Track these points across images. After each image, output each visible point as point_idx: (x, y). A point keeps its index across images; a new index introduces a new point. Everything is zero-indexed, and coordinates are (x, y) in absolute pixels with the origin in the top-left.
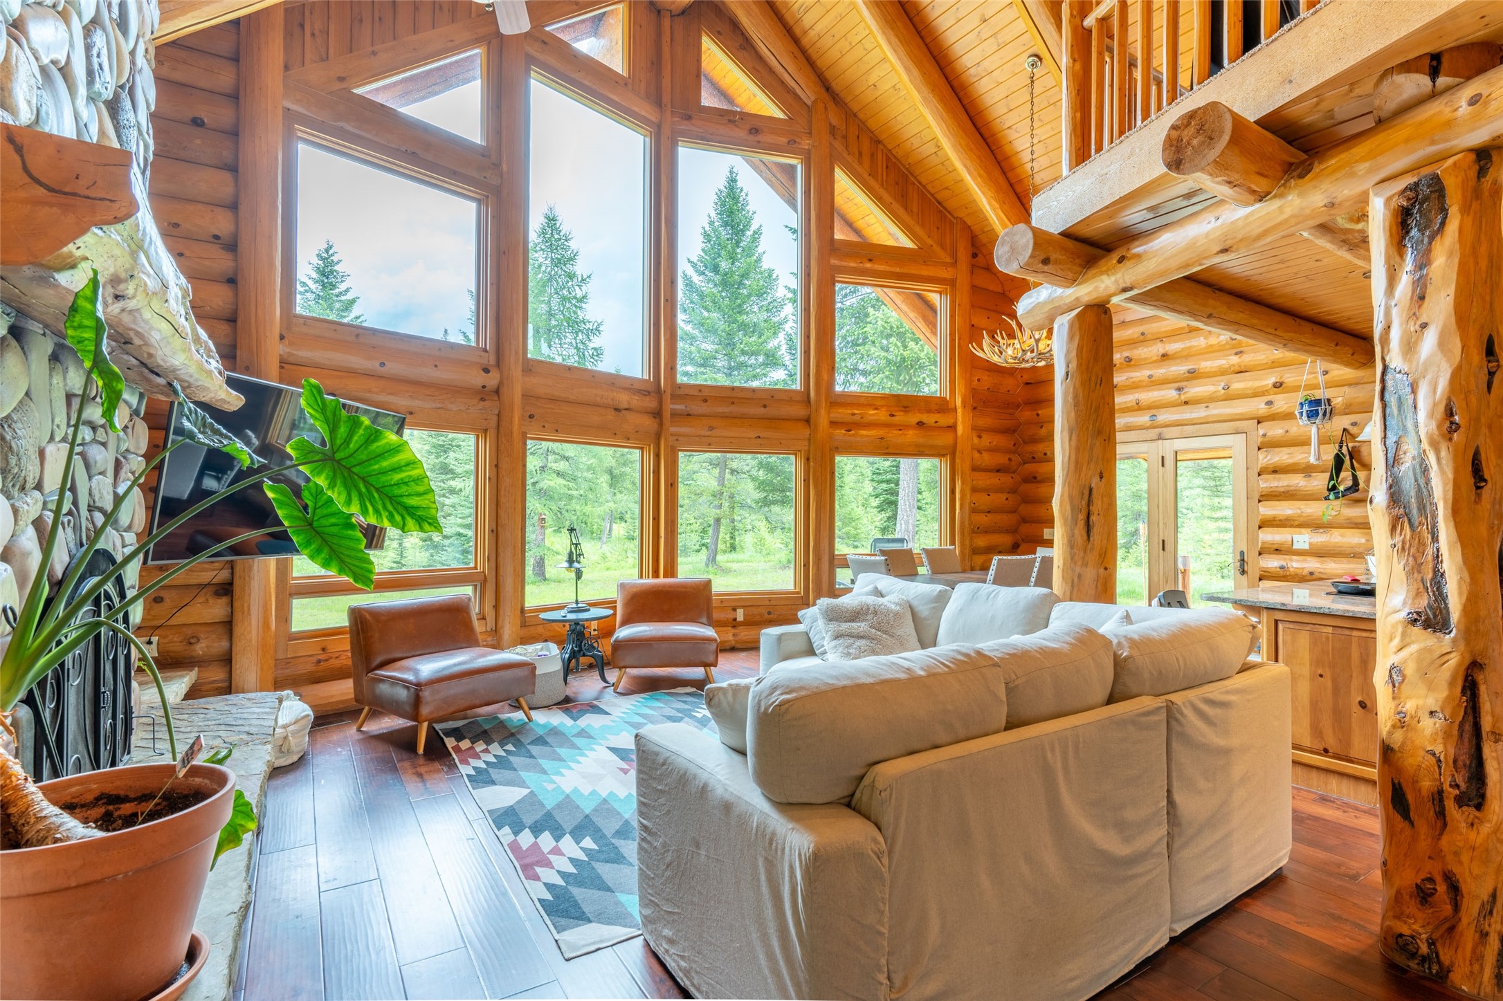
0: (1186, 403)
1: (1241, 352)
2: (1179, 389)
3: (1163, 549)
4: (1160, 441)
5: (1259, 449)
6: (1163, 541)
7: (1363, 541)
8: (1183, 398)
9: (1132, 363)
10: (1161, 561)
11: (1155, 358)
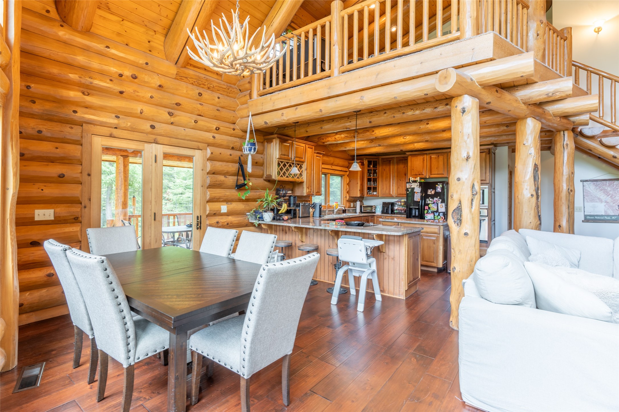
0: (172, 123)
1: (202, 105)
2: (170, 114)
3: (155, 220)
4: (154, 144)
5: (208, 160)
6: (155, 214)
7: (244, 207)
8: (172, 120)
9: (136, 80)
10: (153, 228)
11: (153, 85)
